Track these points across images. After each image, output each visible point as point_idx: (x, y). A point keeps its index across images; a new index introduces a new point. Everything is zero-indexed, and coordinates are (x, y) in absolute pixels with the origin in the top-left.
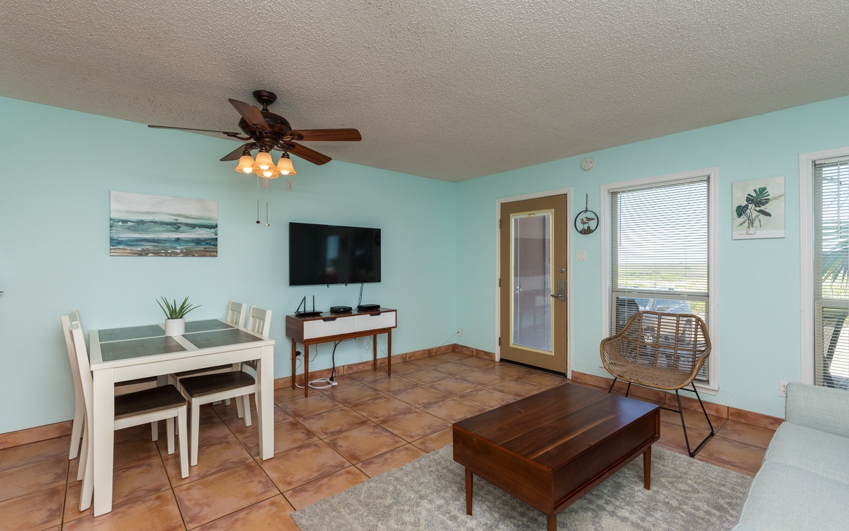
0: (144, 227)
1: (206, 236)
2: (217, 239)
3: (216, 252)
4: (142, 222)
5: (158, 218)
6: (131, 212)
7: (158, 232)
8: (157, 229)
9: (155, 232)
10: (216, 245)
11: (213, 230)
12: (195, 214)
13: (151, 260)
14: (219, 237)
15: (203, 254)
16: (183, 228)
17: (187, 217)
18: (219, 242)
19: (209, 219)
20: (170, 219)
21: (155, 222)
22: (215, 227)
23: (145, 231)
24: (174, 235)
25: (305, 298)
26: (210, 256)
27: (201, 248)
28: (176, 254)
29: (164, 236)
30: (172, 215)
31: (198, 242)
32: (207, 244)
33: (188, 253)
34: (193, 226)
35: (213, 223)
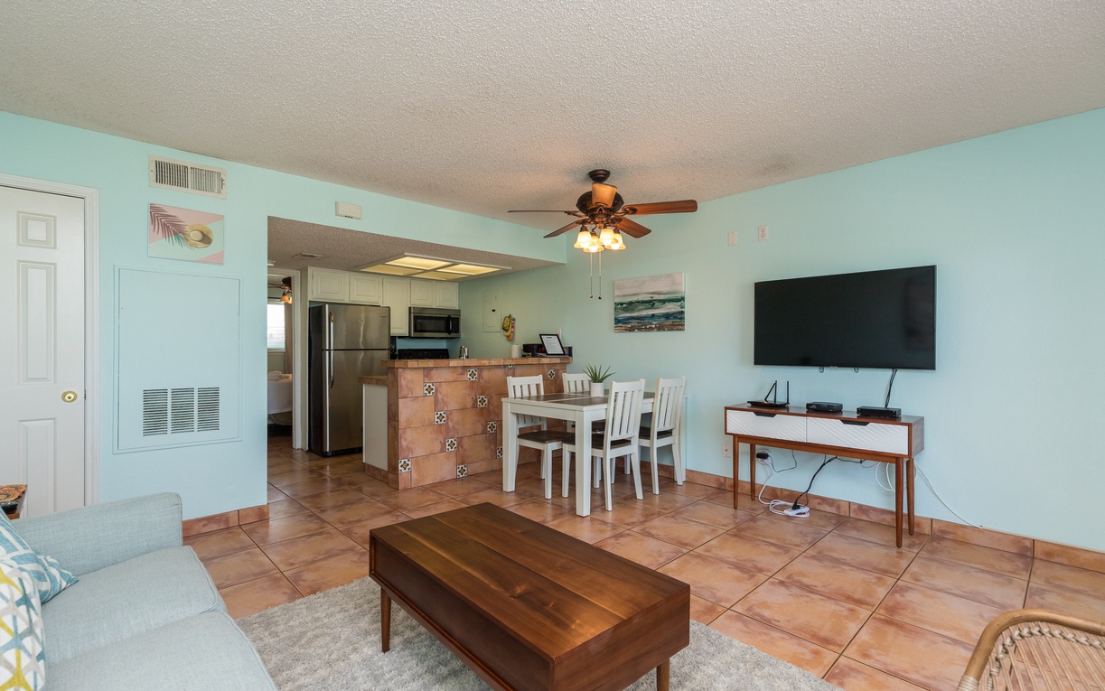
0: (632, 307)
1: (673, 310)
2: (682, 313)
3: (683, 325)
4: (631, 303)
5: (641, 298)
6: (624, 296)
7: (641, 310)
8: (640, 307)
9: (638, 311)
10: (682, 318)
11: (679, 303)
12: (665, 289)
13: (637, 335)
14: (686, 310)
15: (673, 327)
16: (657, 304)
17: (659, 294)
18: (686, 316)
19: (676, 293)
20: (647, 298)
21: (638, 302)
22: (683, 299)
23: (633, 310)
24: (650, 312)
25: (775, 384)
26: (677, 330)
27: (669, 322)
28: (651, 329)
29: (644, 313)
30: (649, 293)
31: (667, 316)
32: (675, 317)
33: (660, 328)
34: (664, 301)
35: (679, 296)
